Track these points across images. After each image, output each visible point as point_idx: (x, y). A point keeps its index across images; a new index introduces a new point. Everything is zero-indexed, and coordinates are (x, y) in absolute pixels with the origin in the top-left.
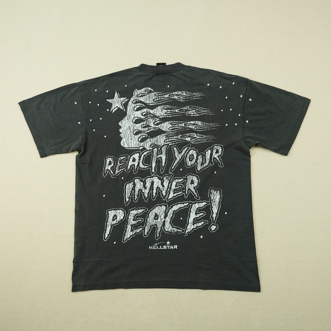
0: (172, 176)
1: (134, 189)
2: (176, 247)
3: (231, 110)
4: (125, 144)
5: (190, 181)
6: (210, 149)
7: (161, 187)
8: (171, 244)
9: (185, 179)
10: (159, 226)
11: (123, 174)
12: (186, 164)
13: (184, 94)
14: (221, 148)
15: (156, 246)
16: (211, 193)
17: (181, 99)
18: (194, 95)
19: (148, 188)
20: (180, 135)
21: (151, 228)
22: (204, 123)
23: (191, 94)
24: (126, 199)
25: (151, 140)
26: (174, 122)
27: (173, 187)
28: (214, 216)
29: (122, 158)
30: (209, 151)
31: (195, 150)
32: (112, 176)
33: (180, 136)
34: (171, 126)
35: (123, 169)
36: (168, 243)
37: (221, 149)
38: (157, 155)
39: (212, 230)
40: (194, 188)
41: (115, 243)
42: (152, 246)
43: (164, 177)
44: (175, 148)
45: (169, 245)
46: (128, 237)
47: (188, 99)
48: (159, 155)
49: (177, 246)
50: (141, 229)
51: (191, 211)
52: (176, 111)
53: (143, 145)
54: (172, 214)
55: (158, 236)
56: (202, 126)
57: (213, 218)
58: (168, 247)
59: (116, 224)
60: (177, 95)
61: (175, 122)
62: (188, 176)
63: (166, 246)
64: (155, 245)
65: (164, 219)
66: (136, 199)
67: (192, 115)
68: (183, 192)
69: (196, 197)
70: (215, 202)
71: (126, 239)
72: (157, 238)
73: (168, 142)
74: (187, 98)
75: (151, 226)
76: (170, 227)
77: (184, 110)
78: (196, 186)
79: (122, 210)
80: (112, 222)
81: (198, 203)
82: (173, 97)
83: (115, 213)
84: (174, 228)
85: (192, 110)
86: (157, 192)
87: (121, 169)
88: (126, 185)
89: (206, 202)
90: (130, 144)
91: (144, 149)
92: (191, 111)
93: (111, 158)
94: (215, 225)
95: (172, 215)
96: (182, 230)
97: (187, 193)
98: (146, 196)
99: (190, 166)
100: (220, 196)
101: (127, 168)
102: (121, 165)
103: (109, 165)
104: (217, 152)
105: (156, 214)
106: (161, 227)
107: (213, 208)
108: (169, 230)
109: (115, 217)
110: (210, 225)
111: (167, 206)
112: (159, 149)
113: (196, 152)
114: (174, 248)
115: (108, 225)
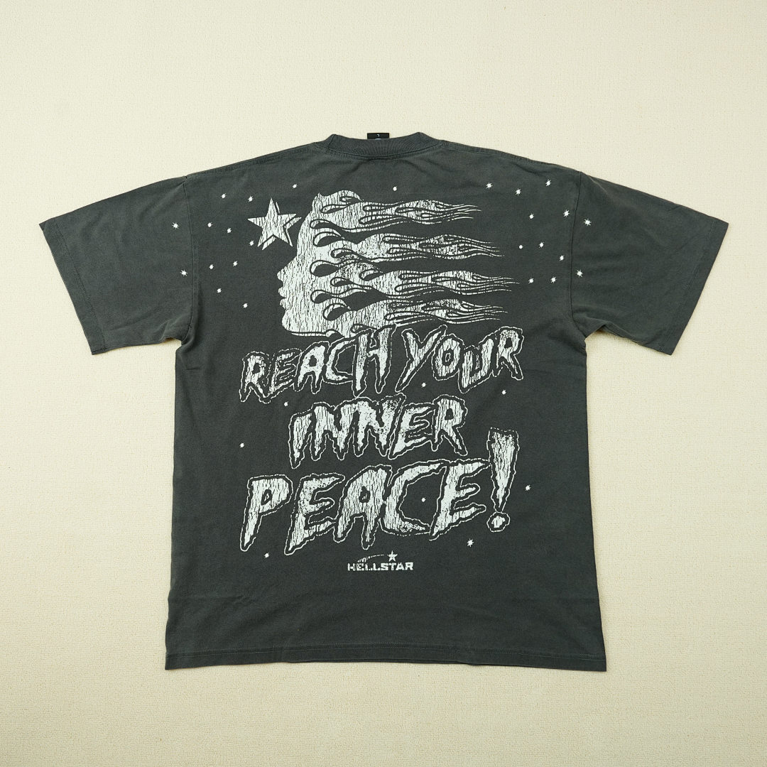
0: (402, 401)
1: (312, 429)
2: (410, 565)
3: (542, 245)
4: (293, 322)
5: (445, 413)
6: (492, 337)
7: (376, 426)
8: (398, 560)
9: (432, 407)
10: (372, 517)
11: (287, 394)
12: (436, 371)
13: (432, 207)
14: (517, 335)
15: (365, 563)
16: (493, 441)
17: (425, 219)
18: (456, 211)
19: (346, 428)
20: (422, 303)
21: (352, 520)
22: (477, 277)
23: (447, 207)
24: (293, 452)
25: (354, 315)
26: (408, 272)
27: (405, 425)
28: (501, 493)
29: (284, 357)
30: (490, 342)
31: (457, 340)
32: (262, 399)
33: (423, 305)
34: (401, 283)
35: (287, 383)
36: (392, 556)
37: (517, 337)
38: (368, 351)
39: (495, 527)
40: (454, 428)
41: (267, 555)
42: (354, 565)
43: (384, 401)
44: (409, 336)
45: (394, 562)
46: (298, 543)
47: (440, 219)
48: (372, 349)
49: (412, 564)
50: (330, 523)
51: (447, 482)
52: (414, 248)
53: (334, 326)
54: (401, 488)
55: (368, 539)
56: (473, 283)
57: (498, 500)
58: (392, 567)
59: (269, 511)
60: (415, 209)
61: (409, 274)
62: (439, 400)
63: (387, 564)
64: (361, 562)
65: (382, 501)
66: (316, 453)
67: (450, 256)
68: (428, 437)
69: (457, 450)
70: (501, 461)
71: (294, 547)
72: (366, 544)
73: (392, 319)
74: (437, 216)
75: (351, 518)
76: (397, 519)
77: (432, 244)
78: (457, 423)
79: (284, 478)
80: (261, 507)
81: (463, 464)
82: (405, 215)
83: (269, 486)
84: (406, 523)
85: (451, 245)
86: (366, 436)
87: (282, 382)
88: (294, 421)
89: (482, 462)
90: (304, 324)
91: (337, 336)
92: (448, 248)
93: (259, 357)
94: (502, 516)
95: (401, 491)
96: (426, 526)
97: (436, 441)
98: (342, 446)
99: (444, 377)
100: (513, 448)
101: (295, 380)
102: (282, 372)
103: (254, 372)
104: (509, 344)
105: (364, 488)
106: (376, 520)
107: (498, 475)
108: (395, 527)
109: (267, 496)
110: (489, 514)
111: (390, 470)
112: (372, 336)
113: (458, 343)
114: (406, 569)
115: (250, 515)
